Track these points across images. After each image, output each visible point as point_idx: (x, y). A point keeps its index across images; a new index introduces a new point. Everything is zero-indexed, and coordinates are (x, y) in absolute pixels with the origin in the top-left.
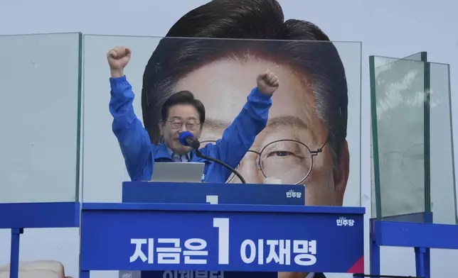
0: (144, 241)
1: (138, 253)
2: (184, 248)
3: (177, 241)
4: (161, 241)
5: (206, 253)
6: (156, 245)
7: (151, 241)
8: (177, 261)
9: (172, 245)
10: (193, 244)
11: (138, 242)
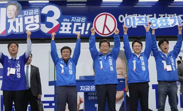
0: (83, 87)
1: (82, 89)
2: (90, 88)
3: (89, 86)
4: (86, 86)
5: (95, 88)
6: (85, 87)
7: (84, 86)
8: (89, 90)
9: (88, 87)
10: (92, 87)
11: (82, 87)
